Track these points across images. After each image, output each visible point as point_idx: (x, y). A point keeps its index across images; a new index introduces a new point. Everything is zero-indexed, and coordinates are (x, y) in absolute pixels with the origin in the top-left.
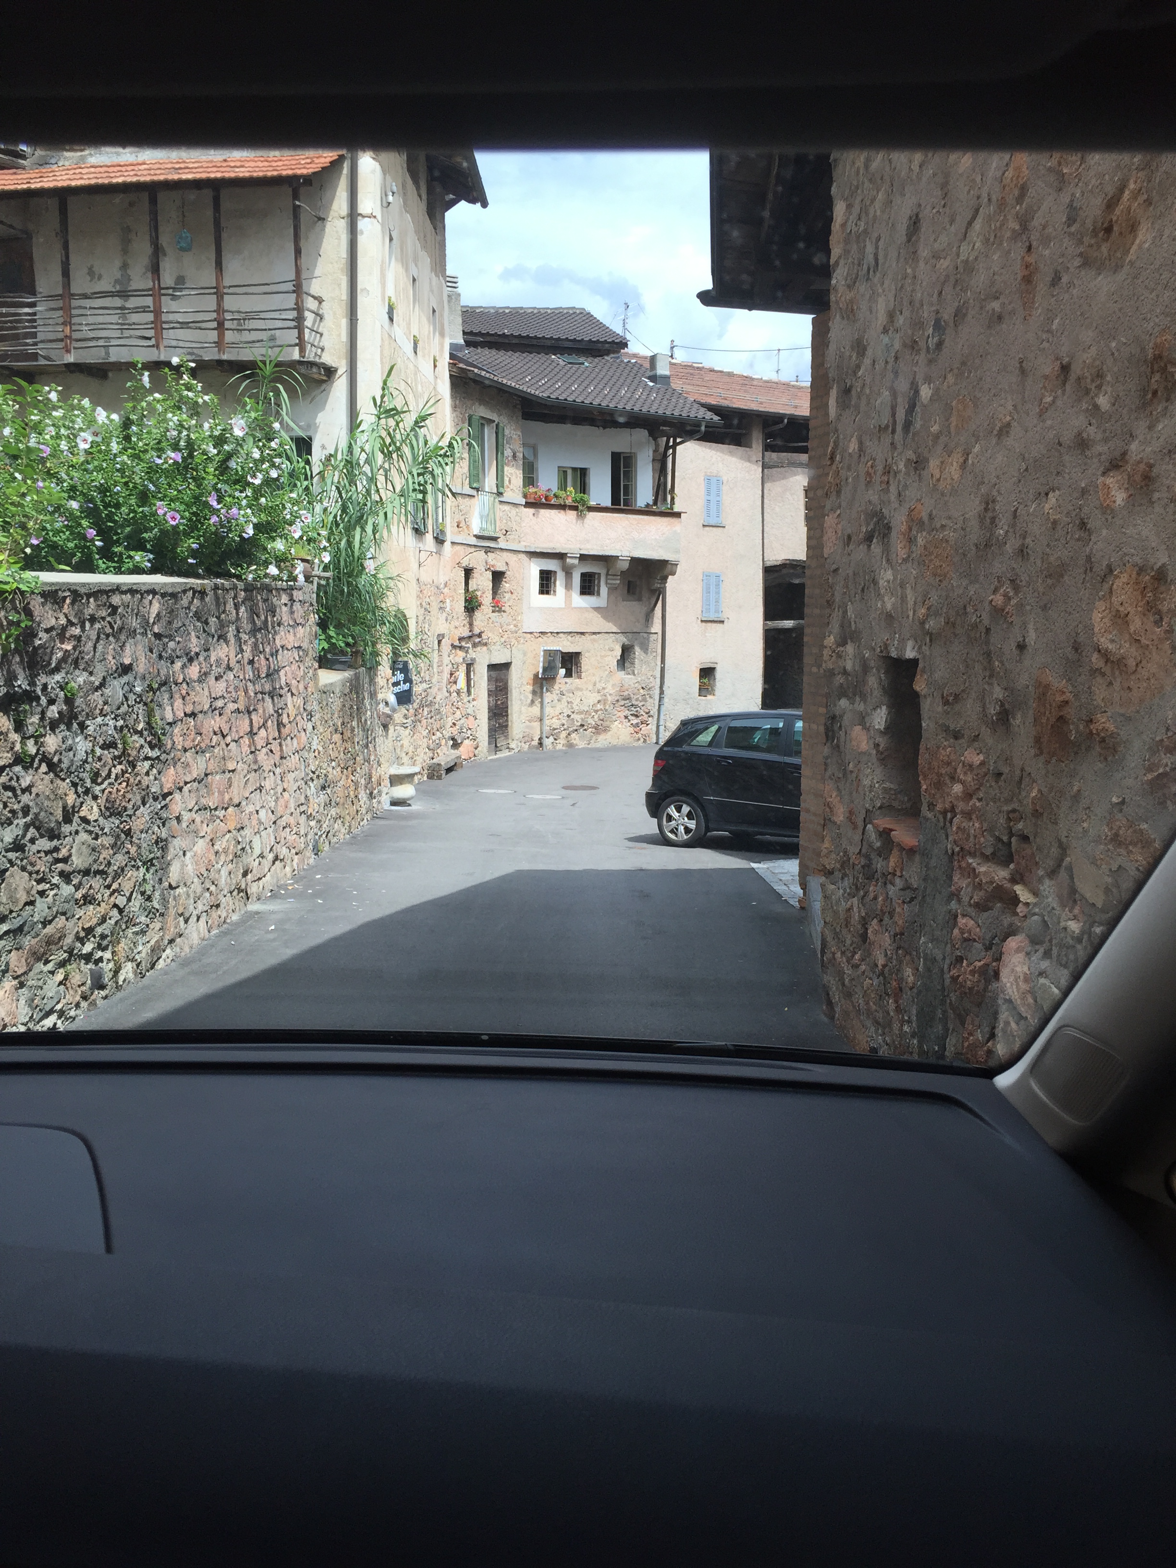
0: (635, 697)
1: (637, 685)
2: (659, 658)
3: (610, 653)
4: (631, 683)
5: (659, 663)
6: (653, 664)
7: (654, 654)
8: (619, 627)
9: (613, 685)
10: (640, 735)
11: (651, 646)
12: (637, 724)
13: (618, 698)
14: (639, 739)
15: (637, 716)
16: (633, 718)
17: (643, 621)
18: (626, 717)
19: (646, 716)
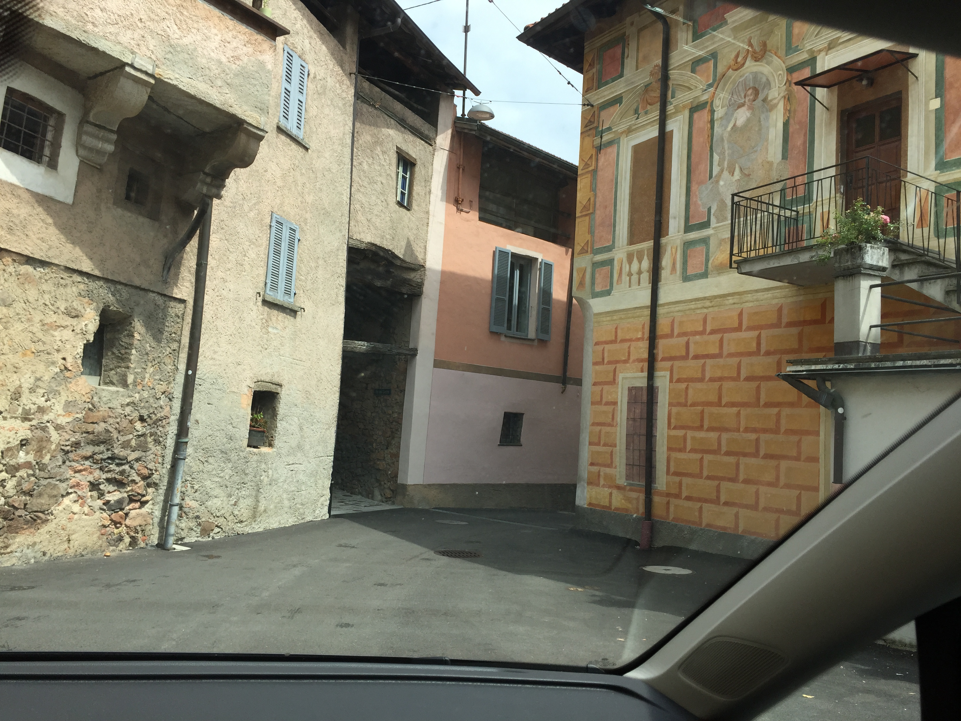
0: (122, 439)
1: (128, 410)
2: (184, 356)
3: (69, 321)
4: (115, 404)
5: (182, 367)
6: (170, 367)
7: (175, 346)
8: (100, 263)
9: (68, 404)
10: (123, 529)
11: (170, 327)
12: (120, 502)
13: (78, 437)
14: (120, 539)
15: (120, 484)
16: (111, 488)
17: (156, 265)
18: (94, 486)
19: (142, 483)
